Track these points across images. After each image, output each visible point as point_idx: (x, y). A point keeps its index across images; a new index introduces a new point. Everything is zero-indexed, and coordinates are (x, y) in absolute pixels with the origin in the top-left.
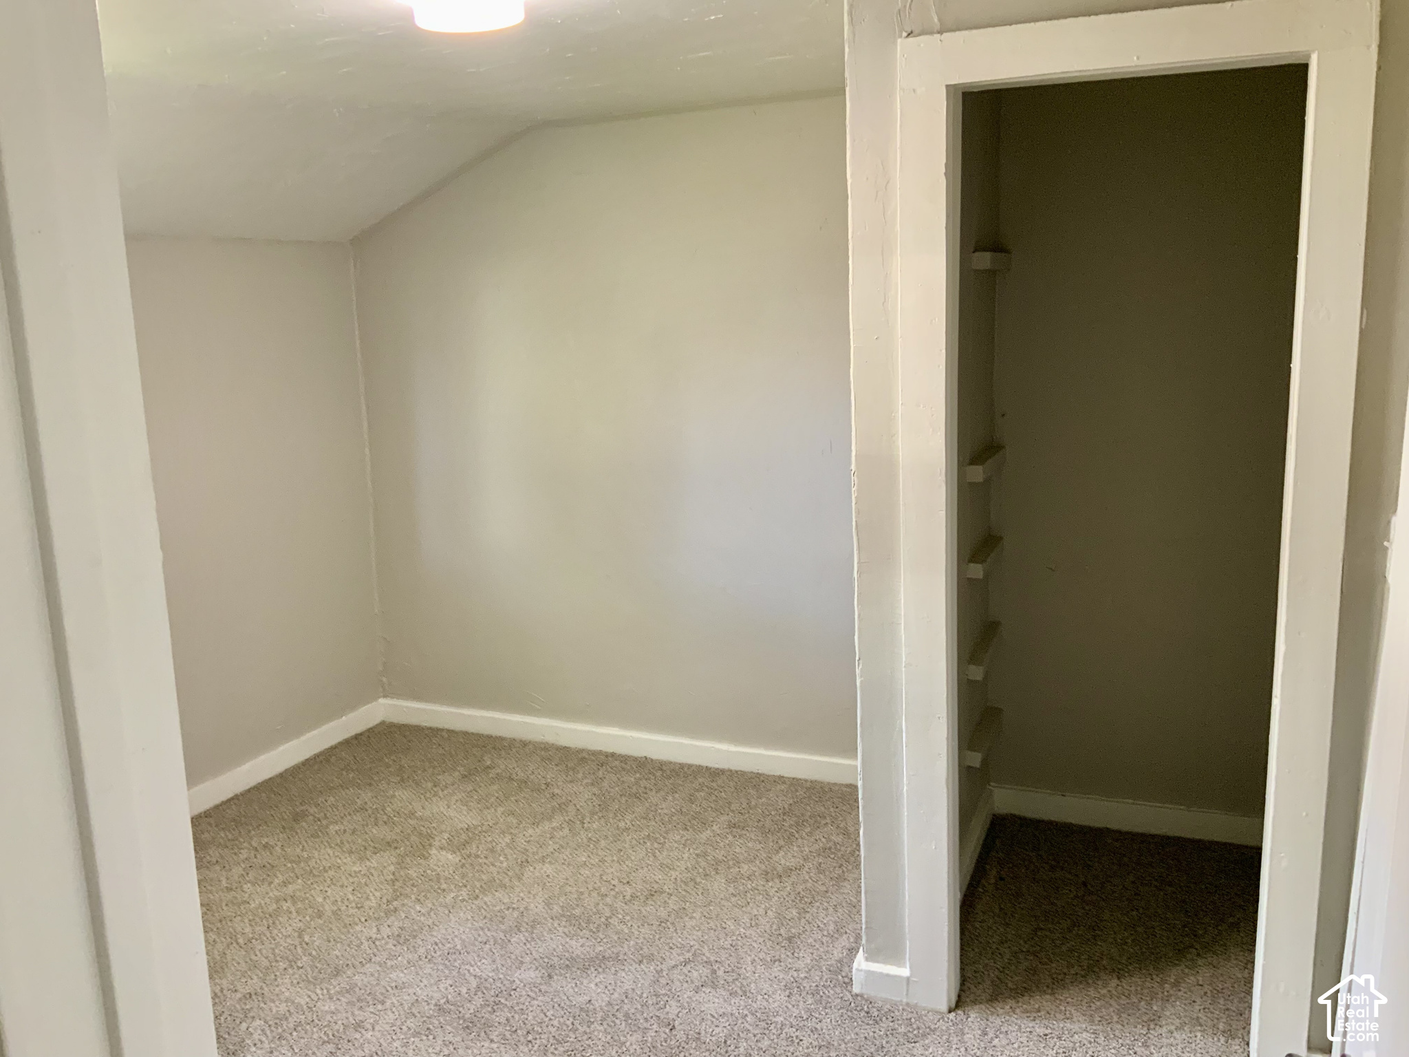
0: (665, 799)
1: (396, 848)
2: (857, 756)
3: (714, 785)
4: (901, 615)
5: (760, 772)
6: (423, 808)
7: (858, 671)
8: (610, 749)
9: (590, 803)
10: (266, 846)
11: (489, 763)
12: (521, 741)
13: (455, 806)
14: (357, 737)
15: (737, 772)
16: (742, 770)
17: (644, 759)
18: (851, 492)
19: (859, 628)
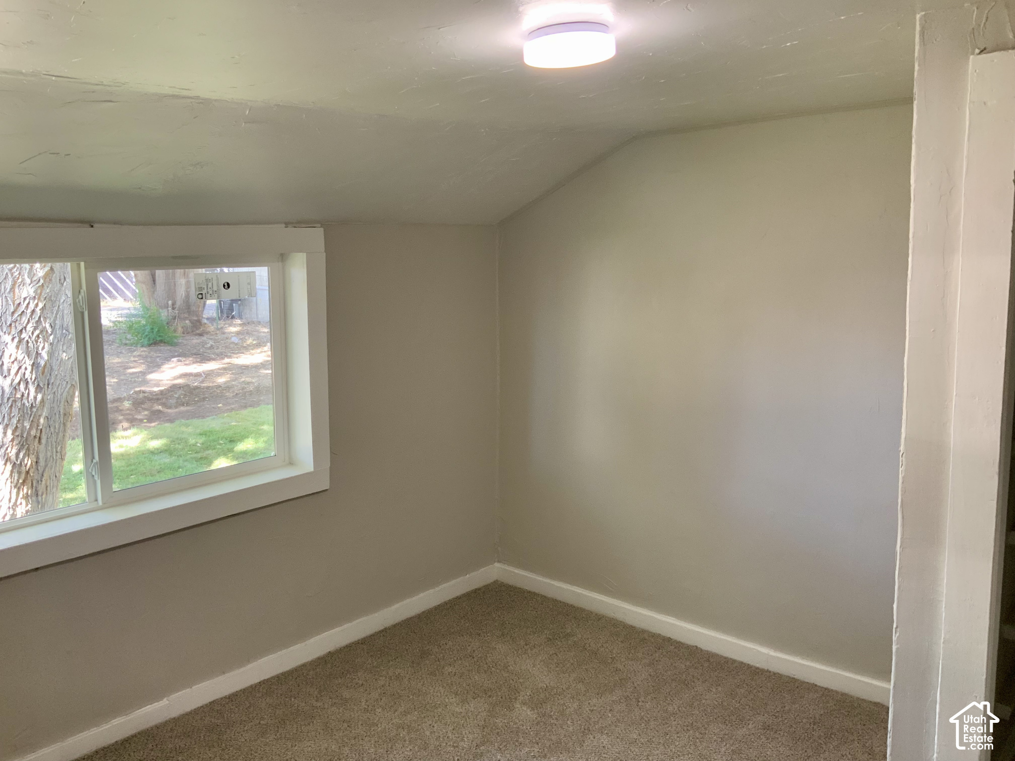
0: (709, 691)
1: (490, 696)
2: (890, 681)
3: (753, 683)
4: (943, 593)
5: (795, 677)
6: (515, 664)
7: (894, 638)
8: (668, 635)
9: (645, 683)
10: (398, 677)
11: (569, 631)
12: (596, 614)
13: (539, 666)
14: (476, 591)
15: (775, 674)
16: (780, 673)
17: (695, 648)
18: (899, 472)
19: (898, 598)
